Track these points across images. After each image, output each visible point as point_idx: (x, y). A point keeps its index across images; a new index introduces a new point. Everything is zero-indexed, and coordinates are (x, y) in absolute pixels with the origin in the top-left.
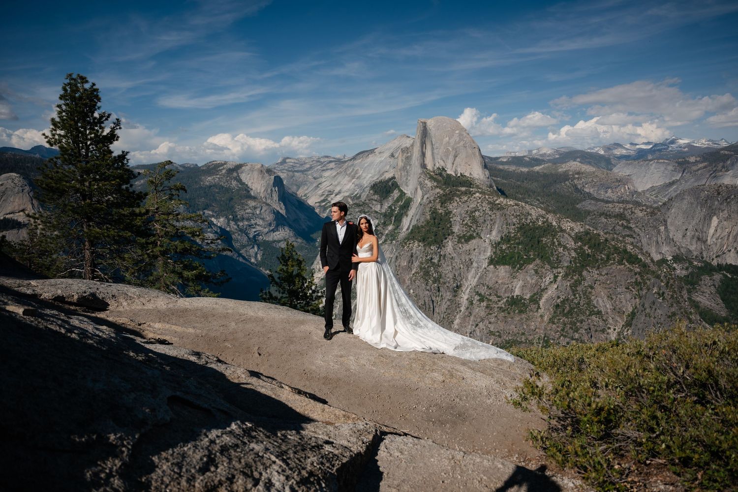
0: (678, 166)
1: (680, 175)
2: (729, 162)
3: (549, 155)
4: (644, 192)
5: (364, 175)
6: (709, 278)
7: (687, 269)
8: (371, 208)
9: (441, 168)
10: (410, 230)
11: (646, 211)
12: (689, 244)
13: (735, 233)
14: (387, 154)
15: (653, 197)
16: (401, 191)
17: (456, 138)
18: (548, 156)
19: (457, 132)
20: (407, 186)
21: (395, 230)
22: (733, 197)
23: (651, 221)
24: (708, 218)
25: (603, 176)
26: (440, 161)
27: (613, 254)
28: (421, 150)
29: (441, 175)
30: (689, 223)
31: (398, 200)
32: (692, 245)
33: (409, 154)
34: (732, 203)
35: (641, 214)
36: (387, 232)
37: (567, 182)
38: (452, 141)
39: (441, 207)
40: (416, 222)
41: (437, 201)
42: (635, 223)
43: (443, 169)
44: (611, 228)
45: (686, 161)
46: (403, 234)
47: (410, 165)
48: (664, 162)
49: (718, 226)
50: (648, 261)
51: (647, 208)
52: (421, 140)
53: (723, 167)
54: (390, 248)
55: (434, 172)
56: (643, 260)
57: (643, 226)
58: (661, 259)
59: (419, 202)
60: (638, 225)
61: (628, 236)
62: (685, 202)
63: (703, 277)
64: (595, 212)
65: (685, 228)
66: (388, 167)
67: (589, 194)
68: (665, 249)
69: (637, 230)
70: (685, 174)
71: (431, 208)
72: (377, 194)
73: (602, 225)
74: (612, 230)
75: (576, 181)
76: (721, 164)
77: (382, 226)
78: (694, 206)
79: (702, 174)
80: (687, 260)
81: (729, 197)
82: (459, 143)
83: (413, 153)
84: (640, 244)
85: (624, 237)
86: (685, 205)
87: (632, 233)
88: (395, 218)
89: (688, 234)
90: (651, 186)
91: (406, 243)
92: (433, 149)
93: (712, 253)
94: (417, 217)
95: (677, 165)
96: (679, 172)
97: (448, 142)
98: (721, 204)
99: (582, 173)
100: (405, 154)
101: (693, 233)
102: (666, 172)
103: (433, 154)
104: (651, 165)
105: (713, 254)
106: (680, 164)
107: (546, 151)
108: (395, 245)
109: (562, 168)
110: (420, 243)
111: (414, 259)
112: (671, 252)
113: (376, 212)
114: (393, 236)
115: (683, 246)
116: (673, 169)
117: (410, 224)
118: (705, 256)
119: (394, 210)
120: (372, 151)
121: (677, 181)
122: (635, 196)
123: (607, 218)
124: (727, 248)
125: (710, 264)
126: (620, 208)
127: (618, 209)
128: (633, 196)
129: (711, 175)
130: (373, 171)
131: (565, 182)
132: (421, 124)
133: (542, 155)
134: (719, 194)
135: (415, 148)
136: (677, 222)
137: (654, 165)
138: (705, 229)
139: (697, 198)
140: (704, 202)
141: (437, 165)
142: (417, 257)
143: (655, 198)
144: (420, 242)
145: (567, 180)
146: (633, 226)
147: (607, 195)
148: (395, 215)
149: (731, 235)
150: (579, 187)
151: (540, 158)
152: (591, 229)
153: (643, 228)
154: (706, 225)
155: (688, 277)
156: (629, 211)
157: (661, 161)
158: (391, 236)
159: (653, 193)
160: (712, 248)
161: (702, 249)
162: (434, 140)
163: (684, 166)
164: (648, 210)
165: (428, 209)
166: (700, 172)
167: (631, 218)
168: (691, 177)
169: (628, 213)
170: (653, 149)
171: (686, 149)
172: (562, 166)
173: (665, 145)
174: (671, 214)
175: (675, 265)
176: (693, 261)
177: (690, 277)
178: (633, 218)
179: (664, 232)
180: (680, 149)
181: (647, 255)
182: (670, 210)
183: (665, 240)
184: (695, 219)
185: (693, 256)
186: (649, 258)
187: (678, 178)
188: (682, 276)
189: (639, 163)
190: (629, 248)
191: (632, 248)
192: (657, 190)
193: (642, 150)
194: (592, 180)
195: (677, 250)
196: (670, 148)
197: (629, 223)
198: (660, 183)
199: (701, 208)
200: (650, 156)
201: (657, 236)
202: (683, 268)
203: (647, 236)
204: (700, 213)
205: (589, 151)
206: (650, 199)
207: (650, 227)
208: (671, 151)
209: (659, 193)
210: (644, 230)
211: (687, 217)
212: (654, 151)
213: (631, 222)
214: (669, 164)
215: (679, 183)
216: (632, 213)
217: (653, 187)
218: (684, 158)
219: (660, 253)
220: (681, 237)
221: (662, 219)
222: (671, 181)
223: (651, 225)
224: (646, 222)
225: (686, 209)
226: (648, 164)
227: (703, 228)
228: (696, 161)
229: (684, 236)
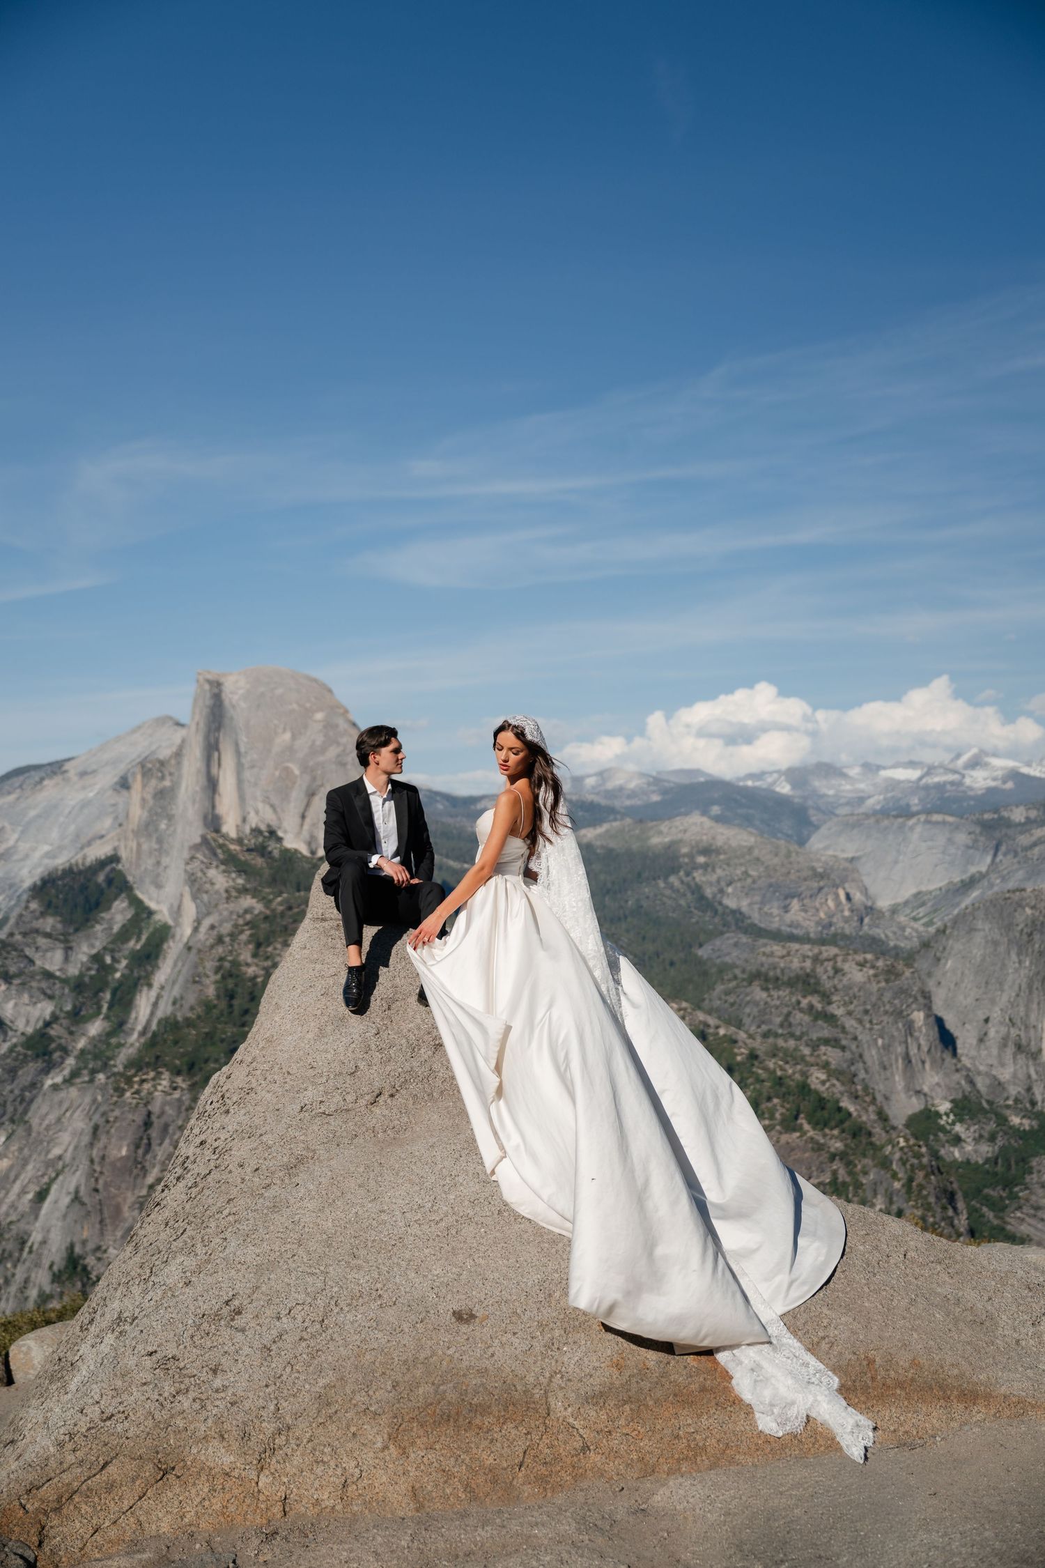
0: (981, 834)
1: (989, 859)
3: (633, 794)
4: (894, 910)
5: (24, 847)
7: (993, 1138)
8: (32, 962)
9: (263, 827)
10: (149, 1035)
11: (873, 967)
12: (995, 1062)
14: (108, 778)
15: (918, 925)
16: (137, 903)
17: (314, 734)
18: (629, 797)
19: (319, 716)
20: (159, 886)
21: (110, 1034)
23: (888, 996)
24: (1037, 986)
25: (776, 861)
26: (260, 806)
27: (769, 1099)
28: (204, 769)
29: (262, 850)
30: (993, 1002)
31: (125, 934)
32: (1003, 1065)
33: (167, 783)
35: (859, 976)
36: (82, 1043)
37: (673, 879)
38: (302, 744)
39: (255, 955)
40: (169, 1009)
41: (244, 937)
42: (845, 1004)
43: (272, 833)
44: (778, 1020)
45: (1001, 818)
46: (131, 1051)
47: (170, 818)
48: (944, 823)
50: (868, 1117)
51: (877, 959)
52: (207, 737)
54: (88, 1099)
55: (240, 841)
56: (855, 1114)
57: (866, 1012)
58: (921, 1112)
59: (185, 940)
60: (851, 1007)
61: (827, 1042)
62: (978, 938)
63: (1035, 1161)
64: (737, 972)
65: (985, 1017)
66: (108, 822)
67: (738, 915)
68: (931, 1079)
69: (850, 1023)
70: (1000, 857)
71: (221, 959)
72: (53, 915)
73: (755, 1010)
74: (781, 1026)
75: (698, 876)
77: (65, 1022)
78: (1002, 949)
80: (993, 1110)
82: (323, 750)
83: (180, 777)
84: (861, 1065)
85: (815, 1046)
86: (977, 949)
87: (836, 1033)
88: (114, 994)
89: (992, 1033)
90: (914, 891)
91: (129, 1081)
92: (240, 768)
94: (176, 992)
95: (978, 830)
96: (985, 850)
97: (290, 750)
99: (718, 851)
100: (153, 782)
101: (1004, 1030)
102: (952, 850)
103: (240, 782)
104: (912, 829)
106: (987, 827)
107: (628, 778)
108: (103, 1088)
109: (661, 836)
110: (179, 1080)
111: (154, 1133)
112: (949, 1088)
113: (48, 975)
114: (99, 1056)
115: (982, 1068)
116: (971, 843)
117: (152, 1014)
118: (1039, 1098)
119: (111, 969)
120: (56, 768)
121: (983, 876)
122: (866, 920)
123: (766, 989)
126: (805, 957)
127: (796, 959)
128: (861, 920)
130: (55, 834)
131: (666, 878)
132: (207, 687)
133: (610, 794)
135: (186, 763)
136: (961, 997)
137: (919, 829)
138: (1033, 1017)
139: (1009, 927)
140: (1025, 937)
141: (253, 821)
142: (166, 1127)
143: (921, 929)
144: (179, 1073)
145: (674, 870)
146: (839, 1012)
147: (789, 917)
148: (113, 985)
150: (708, 892)
151: (603, 802)
152: (712, 1021)
153: (867, 1018)
154: (1035, 1006)
155: (996, 1163)
156: (829, 965)
157: (937, 817)
158: (96, 1057)
159: (922, 911)
161: (1029, 1077)
162: (243, 739)
163: (997, 834)
164: (880, 963)
165: (210, 965)
166: (1036, 850)
167: (835, 987)
168: (1016, 866)
169: (826, 971)
170: (924, 781)
171: (1010, 785)
172: (664, 827)
173: (955, 772)
174: (944, 974)
175: (958, 1128)
176: (1007, 1112)
177: (1000, 1161)
178: (840, 986)
179: (924, 1030)
180: (993, 784)
181: (868, 1099)
182: (943, 961)
183: (929, 1051)
184: (1006, 987)
185: (1007, 1098)
186: (871, 1108)
187: (984, 869)
188: (981, 1162)
189: (877, 822)
190: (817, 1078)
191: (823, 1077)
192: (930, 904)
193: (893, 784)
194: (746, 873)
195: (963, 1082)
196: (968, 781)
197: (830, 1003)
198: (937, 882)
199: (1019, 954)
200: (915, 802)
201: (906, 1042)
202: (981, 1136)
203: (880, 1042)
204: (1016, 970)
205: (750, 783)
206: (908, 931)
207: (886, 1012)
208: (970, 788)
209: (935, 911)
210: (871, 1022)
211: (987, 983)
212: (927, 788)
213: (835, 998)
214: (957, 828)
215: (985, 882)
216: (837, 971)
217: (919, 893)
218: (996, 811)
219: (918, 1092)
220: (974, 1042)
221: (916, 989)
222: (965, 877)
223: (888, 1007)
224: (874, 999)
225: (983, 960)
226: (901, 827)
227: (1027, 1015)
228: (1027, 818)
229: (981, 1040)
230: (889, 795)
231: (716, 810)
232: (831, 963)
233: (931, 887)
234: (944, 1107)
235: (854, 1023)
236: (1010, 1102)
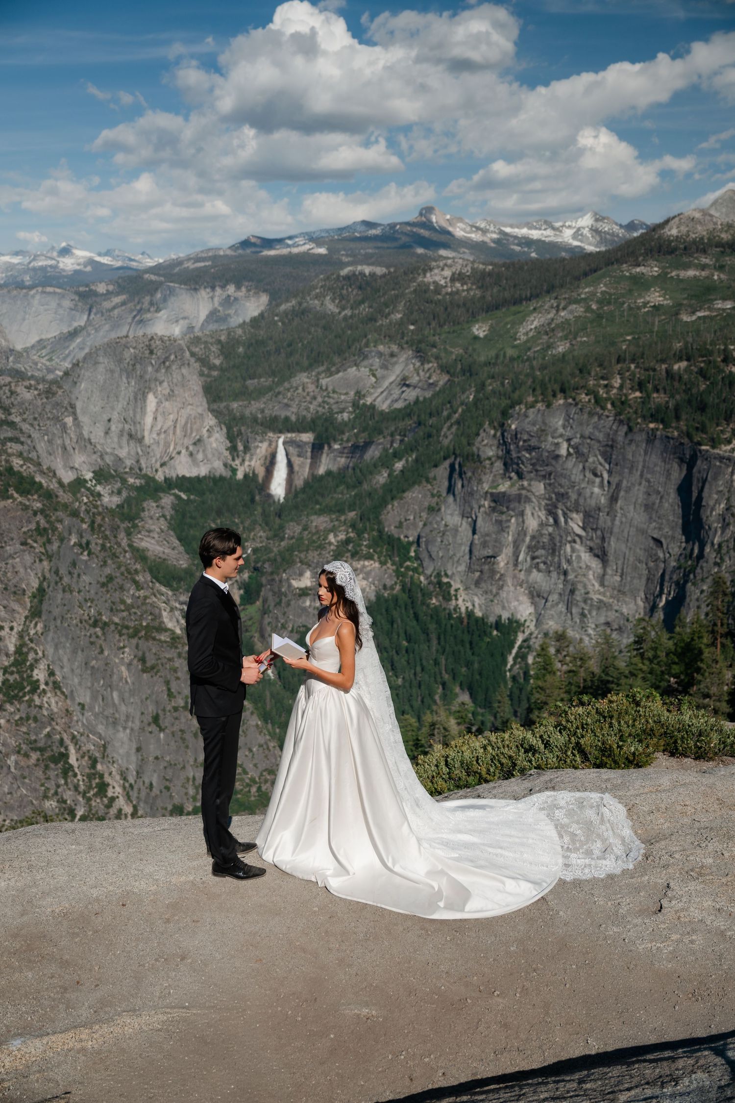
0: (79, 300)
1: (85, 317)
2: (159, 295)
4: (27, 351)
6: (154, 505)
7: (119, 493)
11: (36, 389)
12: (116, 446)
13: (183, 422)
15: (43, 361)
22: (172, 357)
23: (48, 408)
24: (140, 397)
30: (113, 408)
32: (121, 447)
34: (174, 367)
35: (28, 396)
42: (21, 414)
45: (91, 290)
48: (55, 293)
49: (157, 410)
50: (54, 485)
51: (38, 384)
53: (151, 304)
56: (45, 485)
57: (35, 419)
58: (75, 480)
60: (25, 416)
61: (11, 440)
62: (101, 368)
63: (145, 505)
65: (107, 418)
68: (79, 459)
69: (25, 427)
70: (92, 316)
76: (148, 298)
78: (116, 375)
79: (120, 317)
80: (118, 476)
81: (167, 358)
84: (35, 453)
85: (3, 443)
86: (101, 374)
87: (16, 433)
89: (113, 428)
90: (37, 338)
93: (154, 460)
95: (77, 298)
96: (82, 312)
98: (157, 371)
101: (120, 426)
102: (61, 311)
104: (33, 297)
105: (156, 461)
106: (83, 296)
112: (91, 464)
115: (108, 450)
116: (73, 307)
118: (144, 466)
121: (82, 329)
122: (11, 359)
124: (175, 448)
125: (153, 479)
128: (8, 358)
129: (135, 317)
134: (151, 352)
136: (92, 407)
137: (38, 297)
138: (138, 417)
139: (120, 361)
140: (131, 367)
143: (48, 363)
146: (17, 420)
149: (178, 426)
153: (36, 423)
154: (139, 410)
155: (123, 507)
156: (7, 389)
157: (49, 289)
159: (44, 352)
160: (153, 450)
161: (138, 454)
163: (90, 301)
164: (41, 387)
166: (116, 312)
167: (12, 404)
168: (104, 322)
169: (5, 393)
170: (32, 264)
171: (89, 269)
173: (51, 259)
174: (80, 392)
175: (99, 488)
176: (126, 476)
177: (126, 506)
178: (15, 403)
179: (73, 428)
180: (78, 268)
181: (51, 474)
182: (78, 384)
183: (77, 442)
184: (120, 399)
185: (125, 468)
186: (54, 480)
187: (82, 324)
188: (114, 507)
189: (9, 292)
190: (16, 463)
191: (21, 462)
192: (49, 347)
193: (10, 267)
195: (99, 460)
196: (61, 265)
197: (10, 414)
198: (53, 332)
199: (127, 378)
200: (28, 279)
201: (62, 437)
202: (113, 492)
203: (46, 437)
204: (126, 388)
206: (40, 365)
207: (49, 418)
208: (64, 270)
209: (53, 352)
210: (39, 425)
211: (108, 397)
212: (34, 269)
213: (13, 411)
214: (63, 296)
215: (84, 333)
216: (12, 393)
217: (41, 340)
218: (87, 286)
219: (72, 468)
220: (103, 434)
221: (66, 402)
222: (71, 329)
223: (49, 415)
224: (39, 410)
225: (105, 382)
226: (26, 295)
227: (135, 416)
228: (107, 291)
229: (107, 433)
230: (10, 274)
232: (8, 388)
233: (49, 336)
234: (89, 476)
235: (28, 426)
236: (127, 470)
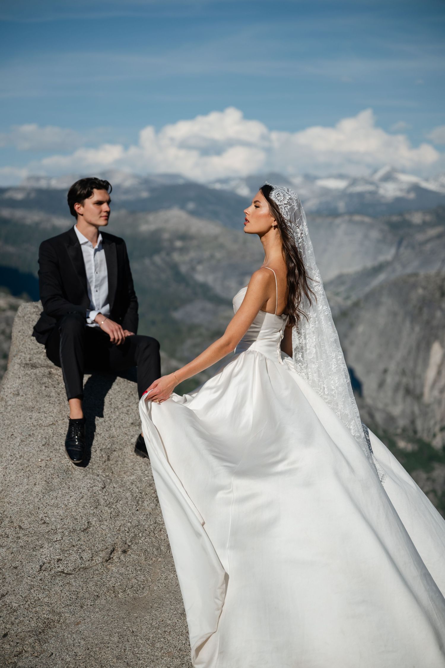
0: (389, 231)
1: (393, 251)
3: (127, 191)
12: (390, 402)
24: (423, 347)
30: (391, 357)
32: (395, 404)
37: (157, 259)
45: (404, 220)
48: (362, 223)
49: (443, 362)
62: (383, 310)
65: (384, 369)
67: (205, 288)
70: (402, 250)
75: (176, 257)
78: (399, 318)
79: (433, 252)
89: (388, 380)
90: (337, 272)
93: (432, 422)
95: (387, 228)
96: (391, 244)
99: (191, 238)
101: (397, 378)
102: (367, 243)
104: (338, 226)
105: (435, 424)
106: (394, 227)
107: (124, 178)
109: (148, 225)
115: (380, 406)
116: (381, 239)
118: (419, 428)
121: (388, 263)
125: (428, 446)
136: (368, 354)
137: (343, 226)
138: (419, 369)
139: (406, 302)
140: (417, 310)
145: (157, 250)
150: (183, 269)
154: (421, 361)
157: (357, 218)
159: (342, 289)
160: (433, 410)
161: (414, 412)
163: (402, 232)
166: (428, 247)
168: (413, 257)
170: (349, 190)
171: (412, 196)
172: (151, 217)
173: (372, 183)
174: (356, 336)
176: (397, 439)
180: (400, 194)
182: (355, 327)
184: (401, 346)
185: (397, 429)
187: (389, 259)
192: (348, 283)
193: (326, 191)
194: (212, 257)
196: (381, 191)
198: (354, 267)
199: (411, 323)
200: (341, 206)
204: (409, 334)
205: (218, 186)
208: (383, 197)
209: (351, 289)
211: (387, 344)
212: (351, 196)
214: (372, 226)
215: (389, 268)
217: (341, 274)
218: (401, 215)
220: (375, 386)
222: (376, 263)
225: (385, 326)
226: (330, 224)
227: (415, 368)
228: (423, 221)
229: (380, 386)
230: (323, 199)
231: (191, 206)
233: (350, 271)
236: (399, 431)
